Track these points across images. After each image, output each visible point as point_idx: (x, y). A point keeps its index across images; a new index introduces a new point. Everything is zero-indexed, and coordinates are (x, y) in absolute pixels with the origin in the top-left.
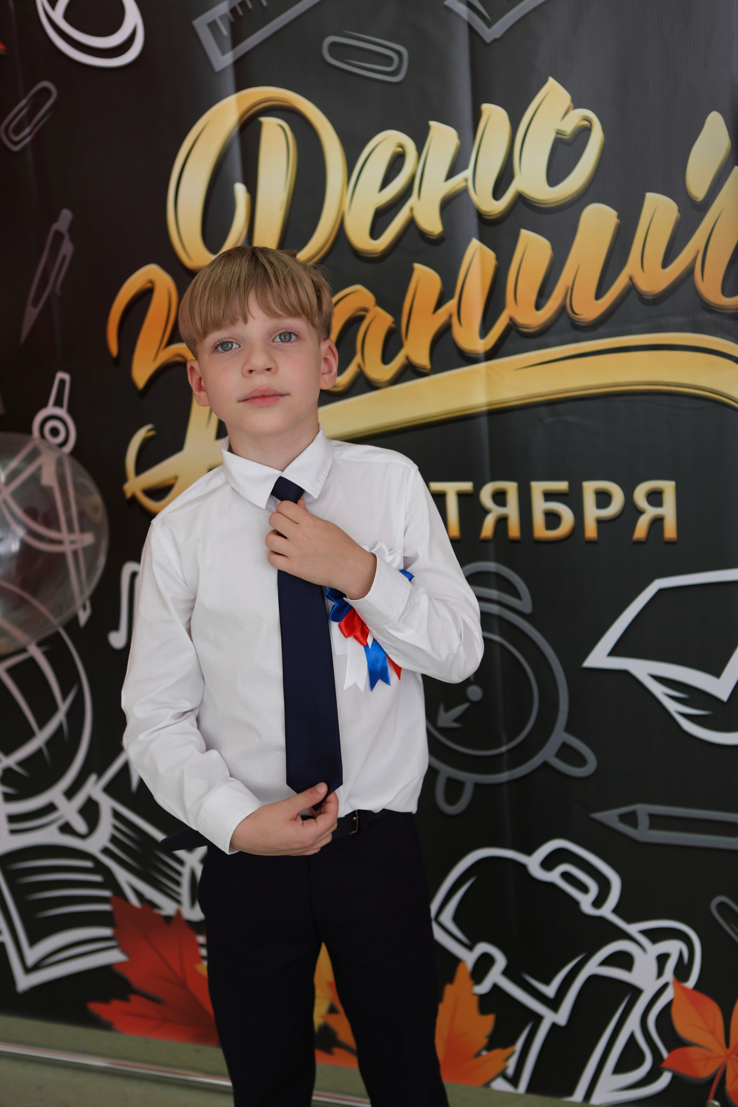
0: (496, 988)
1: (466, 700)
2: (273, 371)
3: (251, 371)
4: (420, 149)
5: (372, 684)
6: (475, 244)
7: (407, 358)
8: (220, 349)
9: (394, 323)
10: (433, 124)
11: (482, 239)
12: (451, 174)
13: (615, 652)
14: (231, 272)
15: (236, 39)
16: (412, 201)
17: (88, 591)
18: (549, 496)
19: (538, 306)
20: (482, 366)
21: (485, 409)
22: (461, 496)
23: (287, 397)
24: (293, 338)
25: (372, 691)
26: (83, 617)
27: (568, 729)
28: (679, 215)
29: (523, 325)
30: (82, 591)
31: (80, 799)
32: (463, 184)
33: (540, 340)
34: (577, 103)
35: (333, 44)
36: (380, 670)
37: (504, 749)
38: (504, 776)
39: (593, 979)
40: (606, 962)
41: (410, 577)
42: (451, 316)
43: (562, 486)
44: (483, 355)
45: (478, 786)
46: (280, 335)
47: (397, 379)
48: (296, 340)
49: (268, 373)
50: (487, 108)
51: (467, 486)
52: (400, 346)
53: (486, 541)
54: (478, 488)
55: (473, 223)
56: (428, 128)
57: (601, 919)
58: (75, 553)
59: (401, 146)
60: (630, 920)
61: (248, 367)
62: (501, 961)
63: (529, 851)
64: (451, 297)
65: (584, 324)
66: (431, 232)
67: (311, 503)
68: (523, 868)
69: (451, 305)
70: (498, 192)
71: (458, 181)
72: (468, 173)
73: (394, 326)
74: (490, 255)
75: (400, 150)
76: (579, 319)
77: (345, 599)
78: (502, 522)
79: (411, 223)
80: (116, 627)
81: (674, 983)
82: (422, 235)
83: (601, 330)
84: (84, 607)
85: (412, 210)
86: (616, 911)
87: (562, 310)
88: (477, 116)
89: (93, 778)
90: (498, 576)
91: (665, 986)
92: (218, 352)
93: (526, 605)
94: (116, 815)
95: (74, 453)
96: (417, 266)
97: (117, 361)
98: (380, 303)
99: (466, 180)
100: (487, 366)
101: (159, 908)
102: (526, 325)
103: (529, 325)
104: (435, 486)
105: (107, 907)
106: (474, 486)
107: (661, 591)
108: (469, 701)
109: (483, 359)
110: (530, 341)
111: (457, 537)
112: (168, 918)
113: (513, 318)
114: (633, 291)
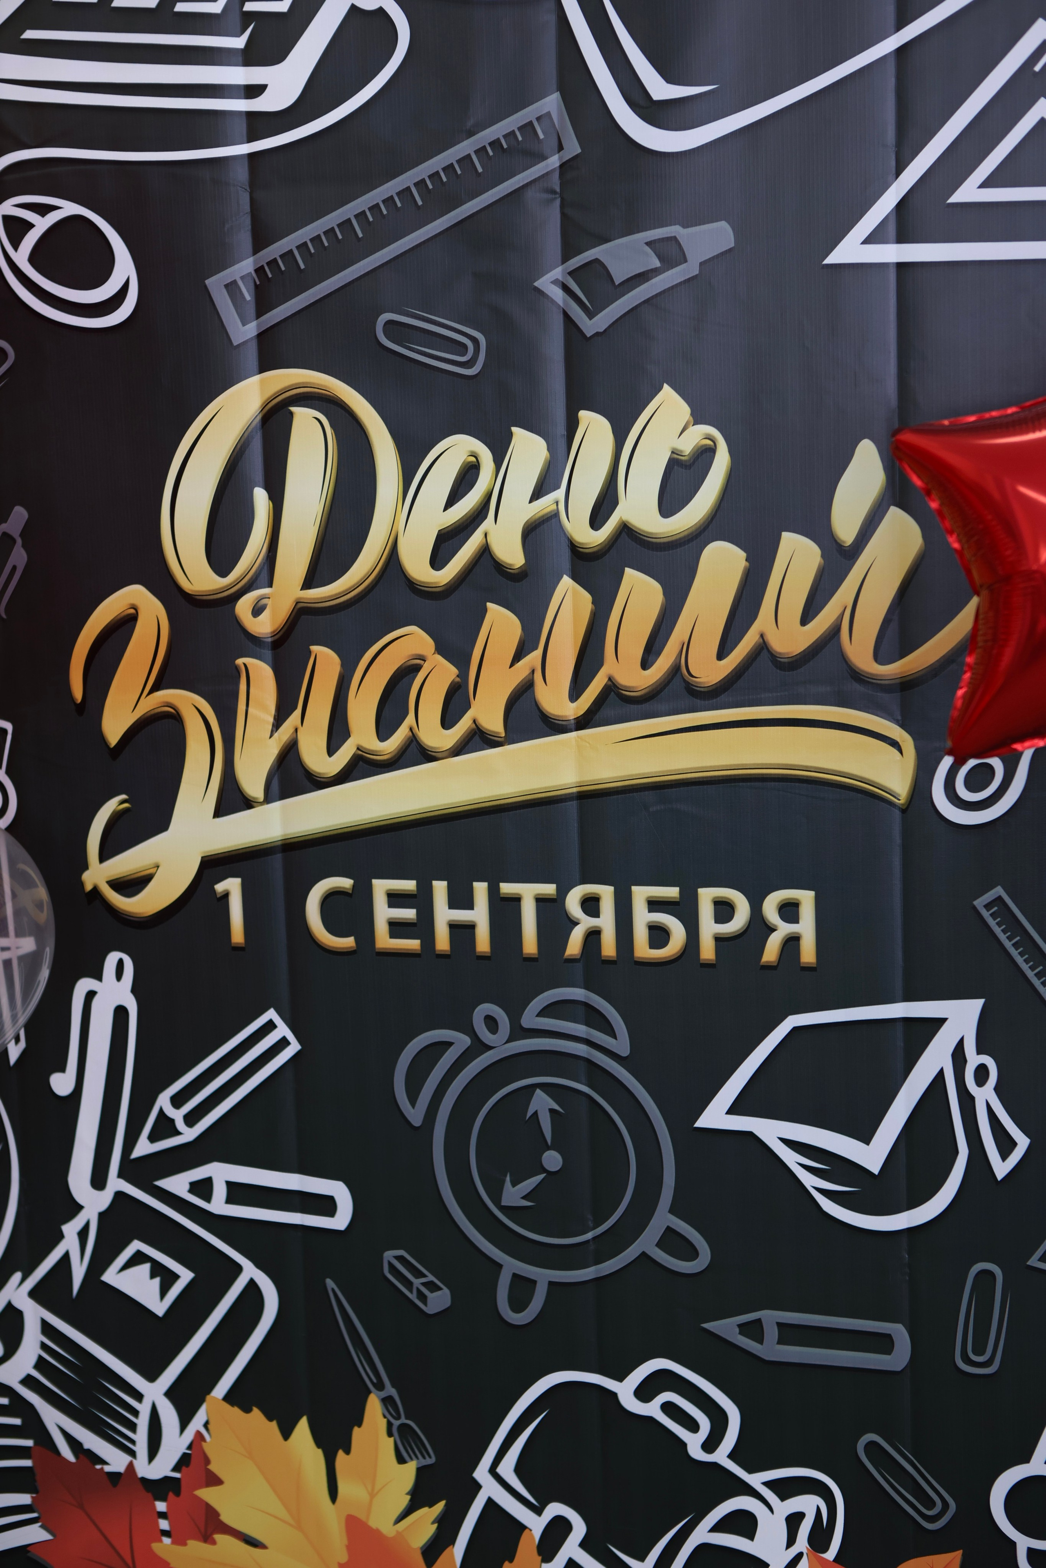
0: (571, 1564)
1: (541, 1170)
4: (498, 460)
6: (566, 582)
7: (475, 722)
9: (459, 676)
10: (514, 429)
11: (574, 578)
12: (536, 495)
13: (736, 1108)
15: (262, 306)
16: (487, 524)
17: (22, 1019)
18: (655, 905)
19: (645, 664)
20: (572, 737)
21: (574, 791)
22: (540, 900)
26: (14, 1052)
27: (674, 1210)
28: (821, 563)
29: (626, 687)
30: (14, 1018)
32: (554, 507)
33: (646, 707)
34: (698, 418)
35: (389, 323)
37: (589, 1236)
38: (589, 1273)
40: (720, 1527)
42: (533, 672)
43: (671, 892)
44: (573, 722)
45: (553, 1286)
47: (460, 747)
50: (586, 417)
51: (549, 889)
52: (466, 707)
53: (571, 961)
54: (563, 892)
55: (564, 557)
56: (509, 436)
57: (715, 1466)
58: (8, 964)
59: (474, 455)
60: (752, 1468)
62: (579, 1528)
63: (620, 1375)
64: (535, 648)
65: (702, 689)
66: (511, 565)
68: (613, 1397)
69: (534, 658)
70: (597, 519)
71: (545, 504)
72: (559, 494)
73: (458, 680)
74: (586, 598)
75: (473, 459)
76: (696, 682)
78: (594, 935)
79: (485, 551)
80: (62, 1069)
81: (808, 1553)
82: (499, 567)
83: (723, 698)
84: (17, 1040)
85: (486, 535)
86: (733, 1455)
87: (675, 671)
88: (572, 425)
89: (17, 1276)
90: (588, 1007)
91: (797, 1558)
93: (622, 1044)
94: (46, 1328)
95: (13, 830)
96: (490, 606)
97: (80, 706)
99: (557, 503)
100: (578, 737)
101: (104, 1462)
102: (629, 687)
103: (633, 687)
104: (507, 888)
105: (27, 1463)
106: (558, 889)
107: (795, 1030)
108: (544, 1170)
109: (573, 727)
110: (634, 708)
111: (534, 954)
112: (115, 1477)
113: (613, 677)
114: (765, 652)
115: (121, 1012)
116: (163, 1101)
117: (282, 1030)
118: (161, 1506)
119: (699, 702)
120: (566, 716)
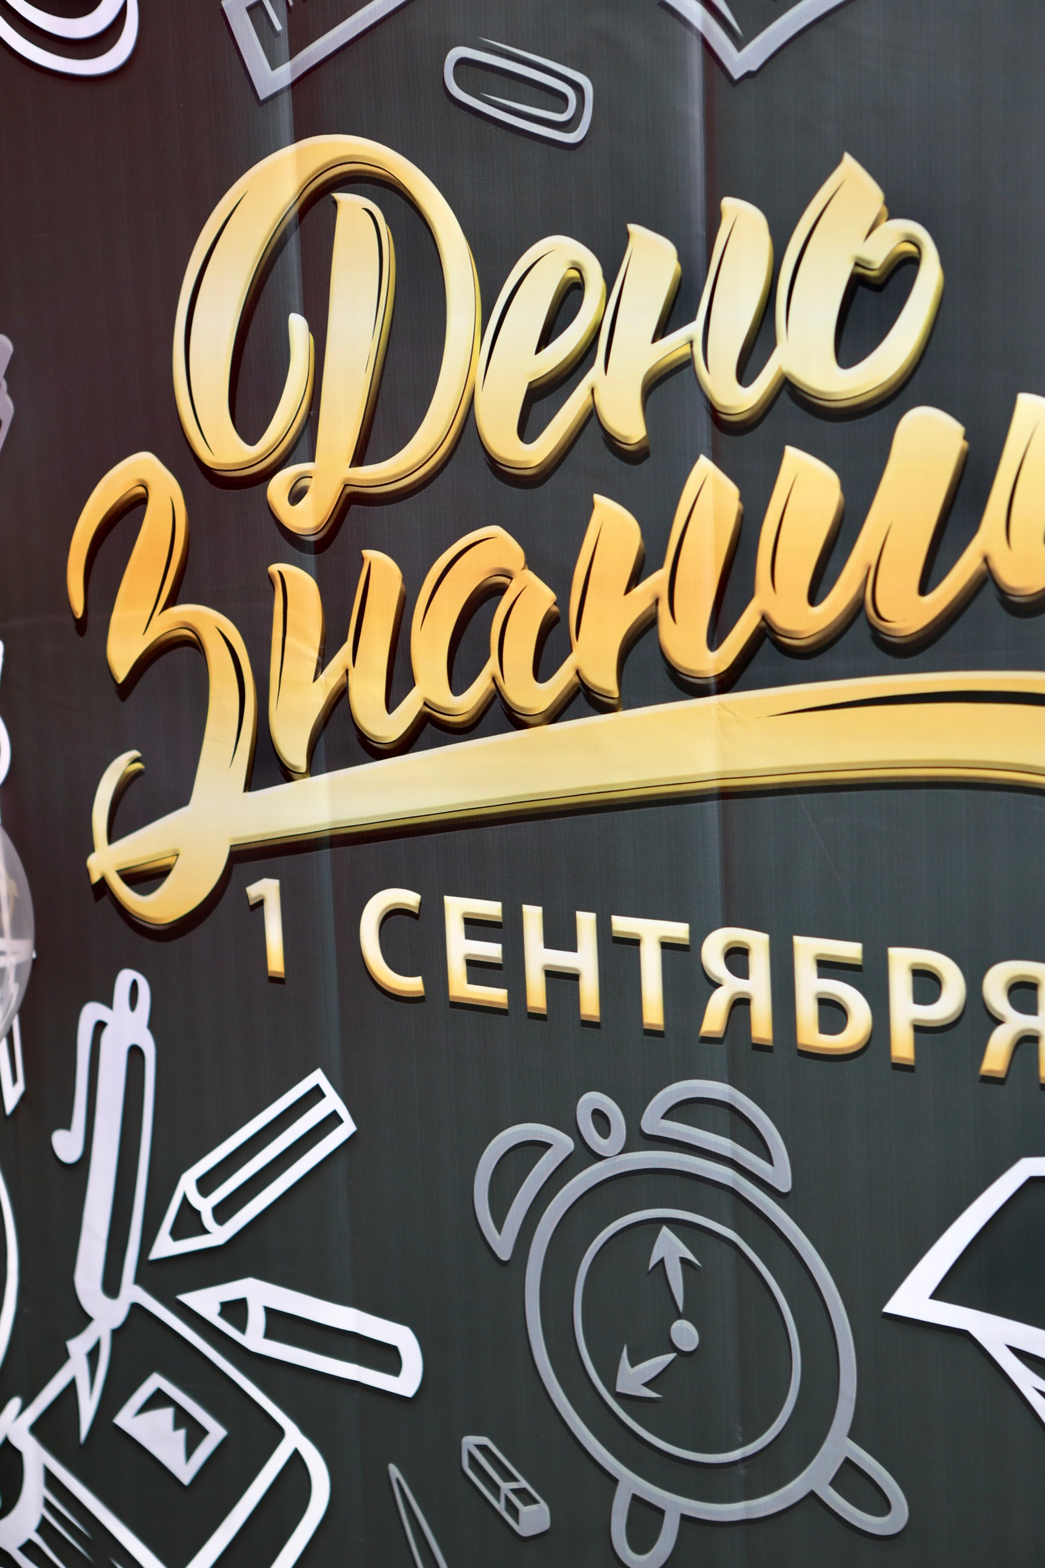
1: (670, 1345)
4: (610, 276)
6: (704, 467)
7: (578, 674)
9: (556, 603)
10: (632, 228)
11: (716, 459)
12: (663, 330)
13: (944, 1292)
15: (297, 38)
16: (595, 375)
18: (826, 967)
19: (814, 598)
20: (711, 702)
21: (712, 785)
22: (667, 946)
26: (11, 1096)
27: (856, 1435)
29: (785, 631)
32: (687, 349)
34: (894, 209)
35: (463, 63)
37: (737, 1454)
42: (657, 601)
43: (851, 950)
44: (712, 681)
45: (690, 1523)
47: (561, 712)
50: (732, 207)
51: (679, 931)
52: (567, 649)
53: (710, 1040)
54: (699, 935)
55: (701, 428)
56: (626, 236)
59: (577, 268)
64: (659, 565)
65: (896, 641)
66: (626, 438)
69: (658, 580)
70: (747, 372)
71: (675, 344)
72: (694, 329)
73: (555, 609)
74: (730, 490)
75: (575, 274)
76: (888, 629)
78: (741, 1005)
79: (592, 416)
80: (67, 1125)
82: (610, 440)
84: (14, 1078)
85: (592, 392)
87: (858, 607)
88: (713, 219)
89: (15, 1403)
90: (732, 1110)
93: (781, 1174)
94: (51, 1481)
96: (598, 498)
97: (79, 623)
98: (533, 563)
99: (691, 343)
100: (720, 704)
102: (791, 632)
103: (797, 632)
104: (622, 925)
106: (692, 932)
107: (1030, 1181)
108: (674, 1348)
109: (713, 688)
110: (797, 664)
111: (658, 1026)
113: (768, 616)
114: (990, 584)
115: (135, 1053)
116: (187, 1184)
117: (332, 1102)
120: (702, 672)
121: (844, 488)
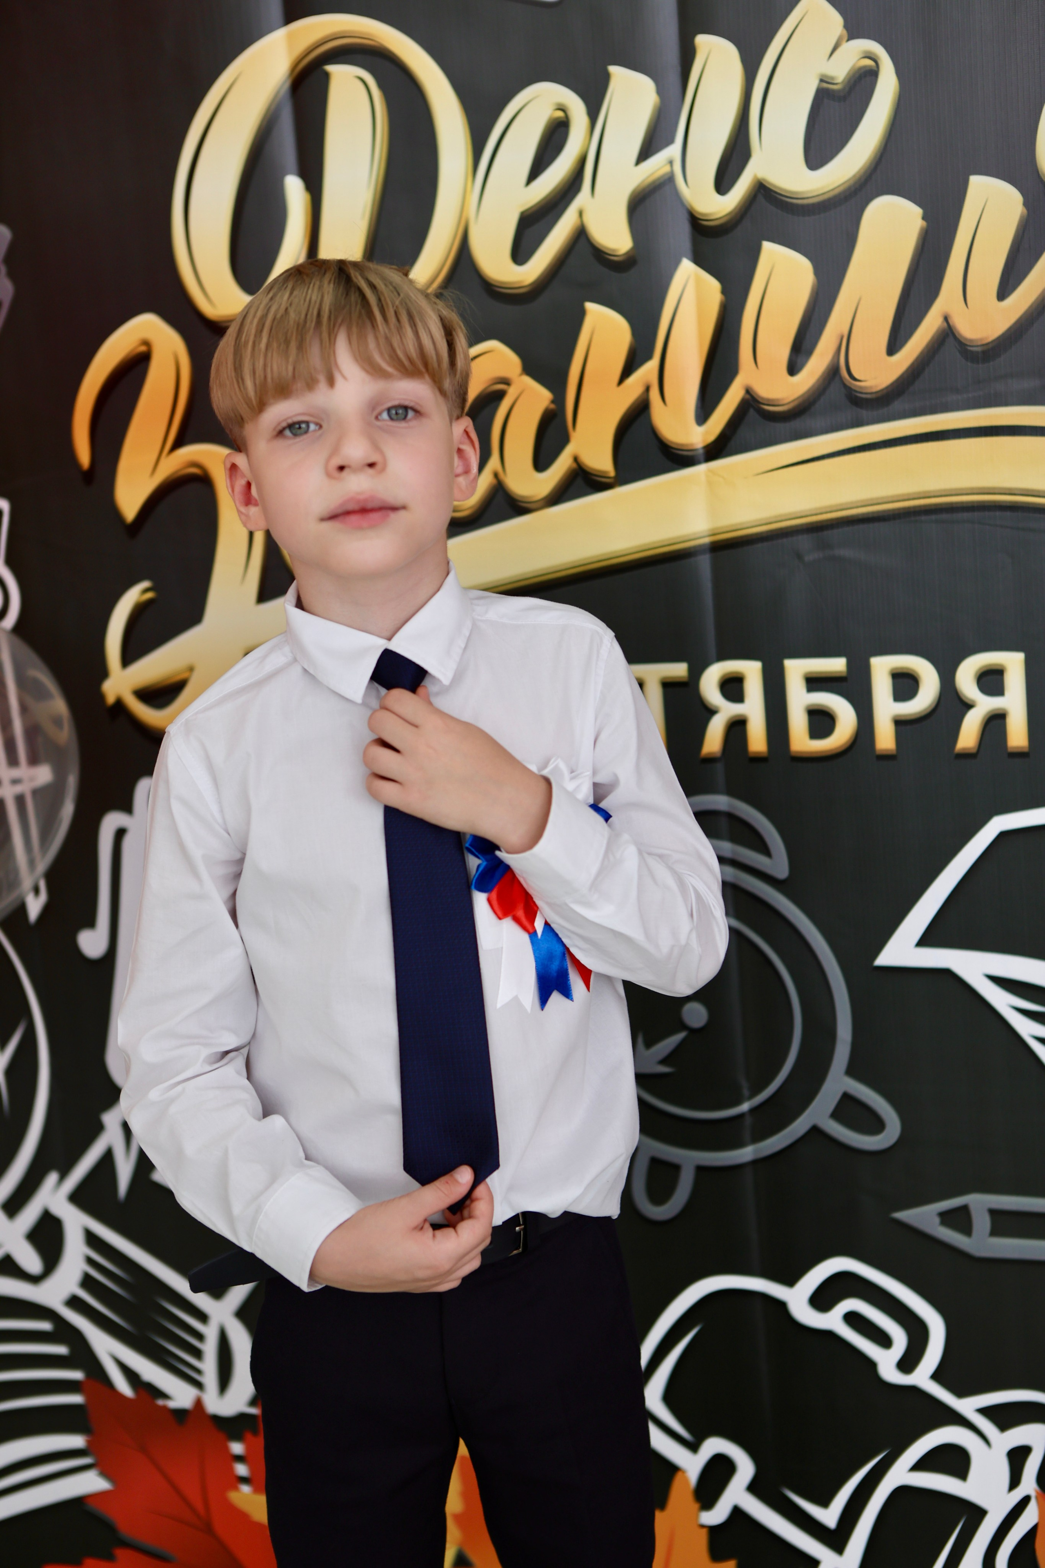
0: (737, 1513)
1: (683, 1026)
2: (378, 467)
3: (341, 468)
4: (593, 112)
5: (544, 999)
6: (687, 268)
7: (576, 459)
8: (287, 433)
9: (553, 402)
10: (613, 69)
11: (698, 260)
12: (646, 152)
13: (927, 940)
14: (305, 300)
16: (582, 199)
17: (42, 866)
18: (814, 683)
19: (793, 369)
20: (701, 469)
21: (707, 540)
22: (668, 685)
23: (402, 513)
24: (411, 414)
25: (542, 1010)
26: (34, 907)
27: (852, 1071)
28: (1025, 211)
29: (768, 400)
30: (32, 863)
31: (30, 1215)
32: (667, 169)
33: (796, 424)
34: (853, 31)
36: (555, 974)
37: (745, 1107)
38: (746, 1154)
39: (902, 1493)
40: (922, 1465)
41: (607, 816)
42: (647, 389)
43: (837, 665)
44: (701, 452)
45: (701, 1170)
46: (389, 410)
47: (559, 496)
48: (414, 418)
49: (370, 471)
50: (704, 42)
51: (679, 670)
52: (564, 440)
53: (710, 760)
54: (696, 672)
55: (683, 234)
56: (606, 78)
57: (914, 1390)
58: (20, 800)
59: (562, 108)
60: (961, 1392)
61: (337, 461)
62: (745, 1468)
63: (790, 1280)
64: (649, 357)
65: (869, 396)
66: (614, 250)
67: (437, 694)
68: (781, 1306)
69: (648, 370)
70: (723, 182)
71: (656, 165)
72: (674, 151)
73: (553, 406)
74: (713, 285)
75: (560, 114)
76: (861, 387)
77: (498, 853)
78: (737, 726)
79: (581, 235)
80: (90, 922)
81: (1037, 1498)
82: (599, 255)
83: (897, 405)
84: (36, 891)
85: (581, 214)
86: (937, 1376)
87: (833, 373)
88: (687, 55)
89: (52, 1178)
90: (732, 817)
91: (1025, 1501)
92: (285, 437)
93: (779, 864)
94: (92, 1239)
95: (18, 629)
96: (590, 306)
97: (89, 476)
98: (529, 369)
99: (671, 163)
100: (710, 471)
101: (165, 1396)
102: (773, 400)
103: (778, 400)
105: (76, 1399)
106: (690, 670)
107: (1004, 836)
108: (688, 1027)
109: (702, 458)
110: (780, 427)
112: (180, 1414)
113: (752, 389)
114: (951, 339)
118: (237, 1448)
119: (864, 413)
120: (692, 445)
121: (817, 272)
